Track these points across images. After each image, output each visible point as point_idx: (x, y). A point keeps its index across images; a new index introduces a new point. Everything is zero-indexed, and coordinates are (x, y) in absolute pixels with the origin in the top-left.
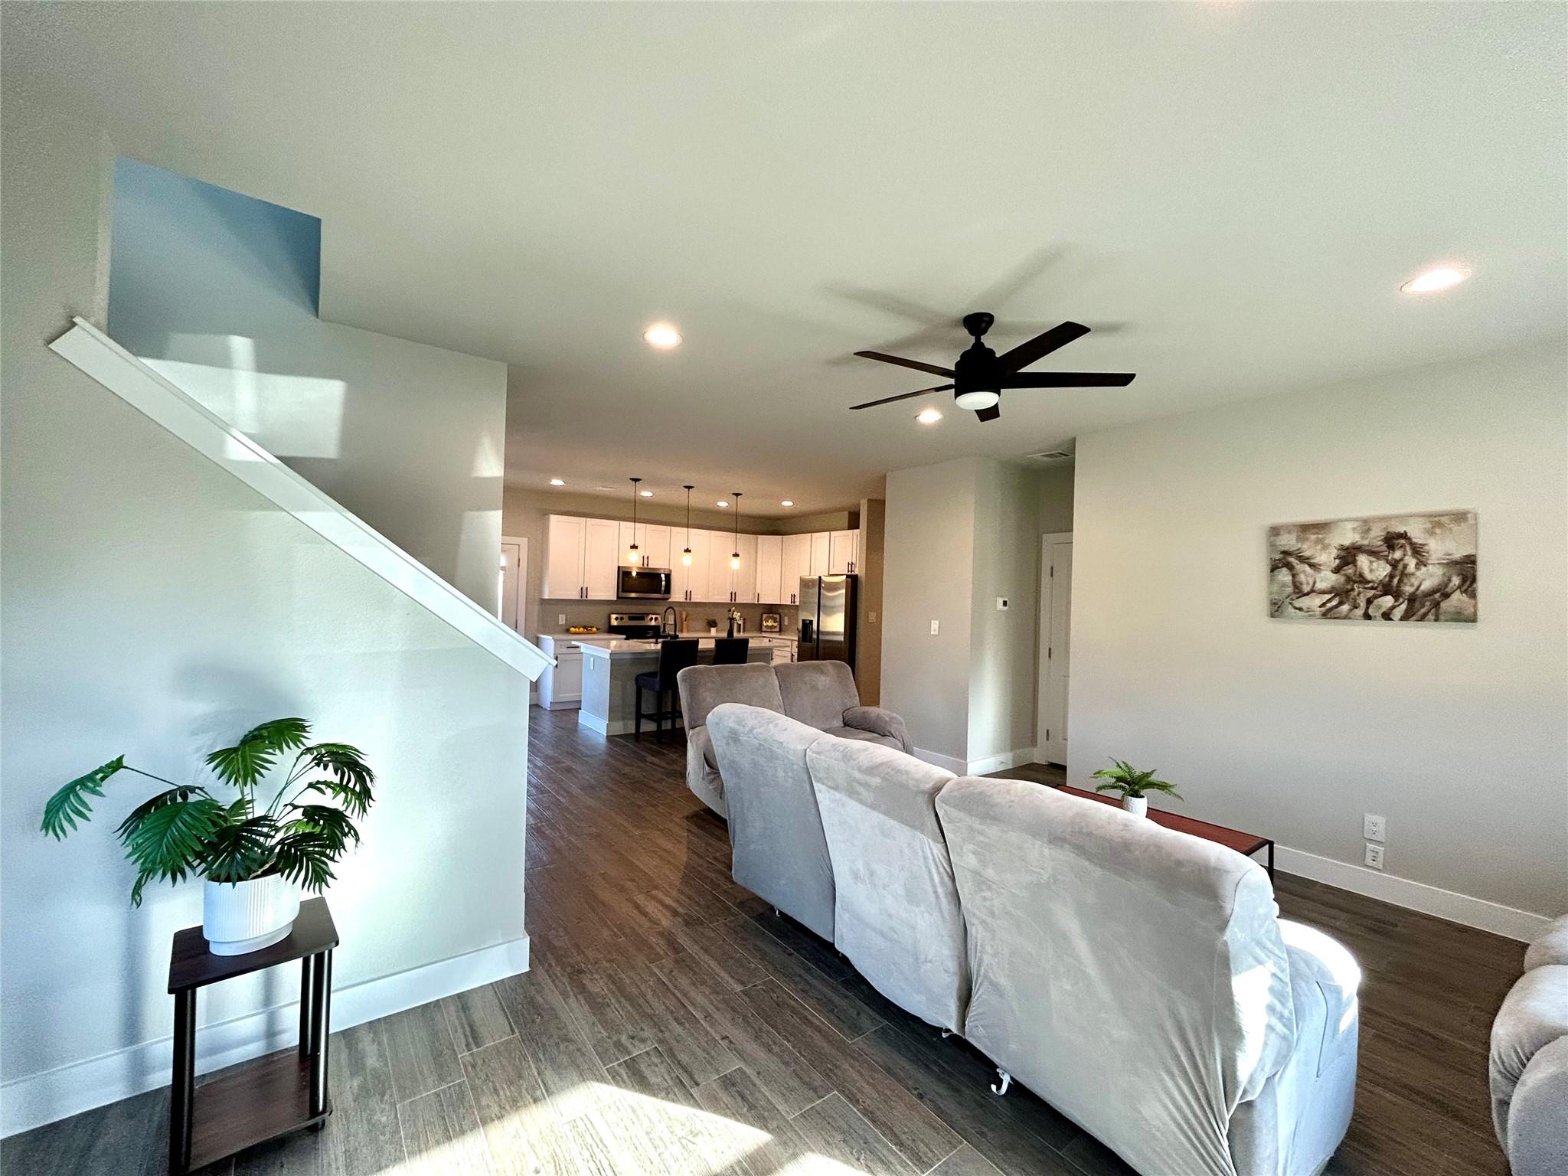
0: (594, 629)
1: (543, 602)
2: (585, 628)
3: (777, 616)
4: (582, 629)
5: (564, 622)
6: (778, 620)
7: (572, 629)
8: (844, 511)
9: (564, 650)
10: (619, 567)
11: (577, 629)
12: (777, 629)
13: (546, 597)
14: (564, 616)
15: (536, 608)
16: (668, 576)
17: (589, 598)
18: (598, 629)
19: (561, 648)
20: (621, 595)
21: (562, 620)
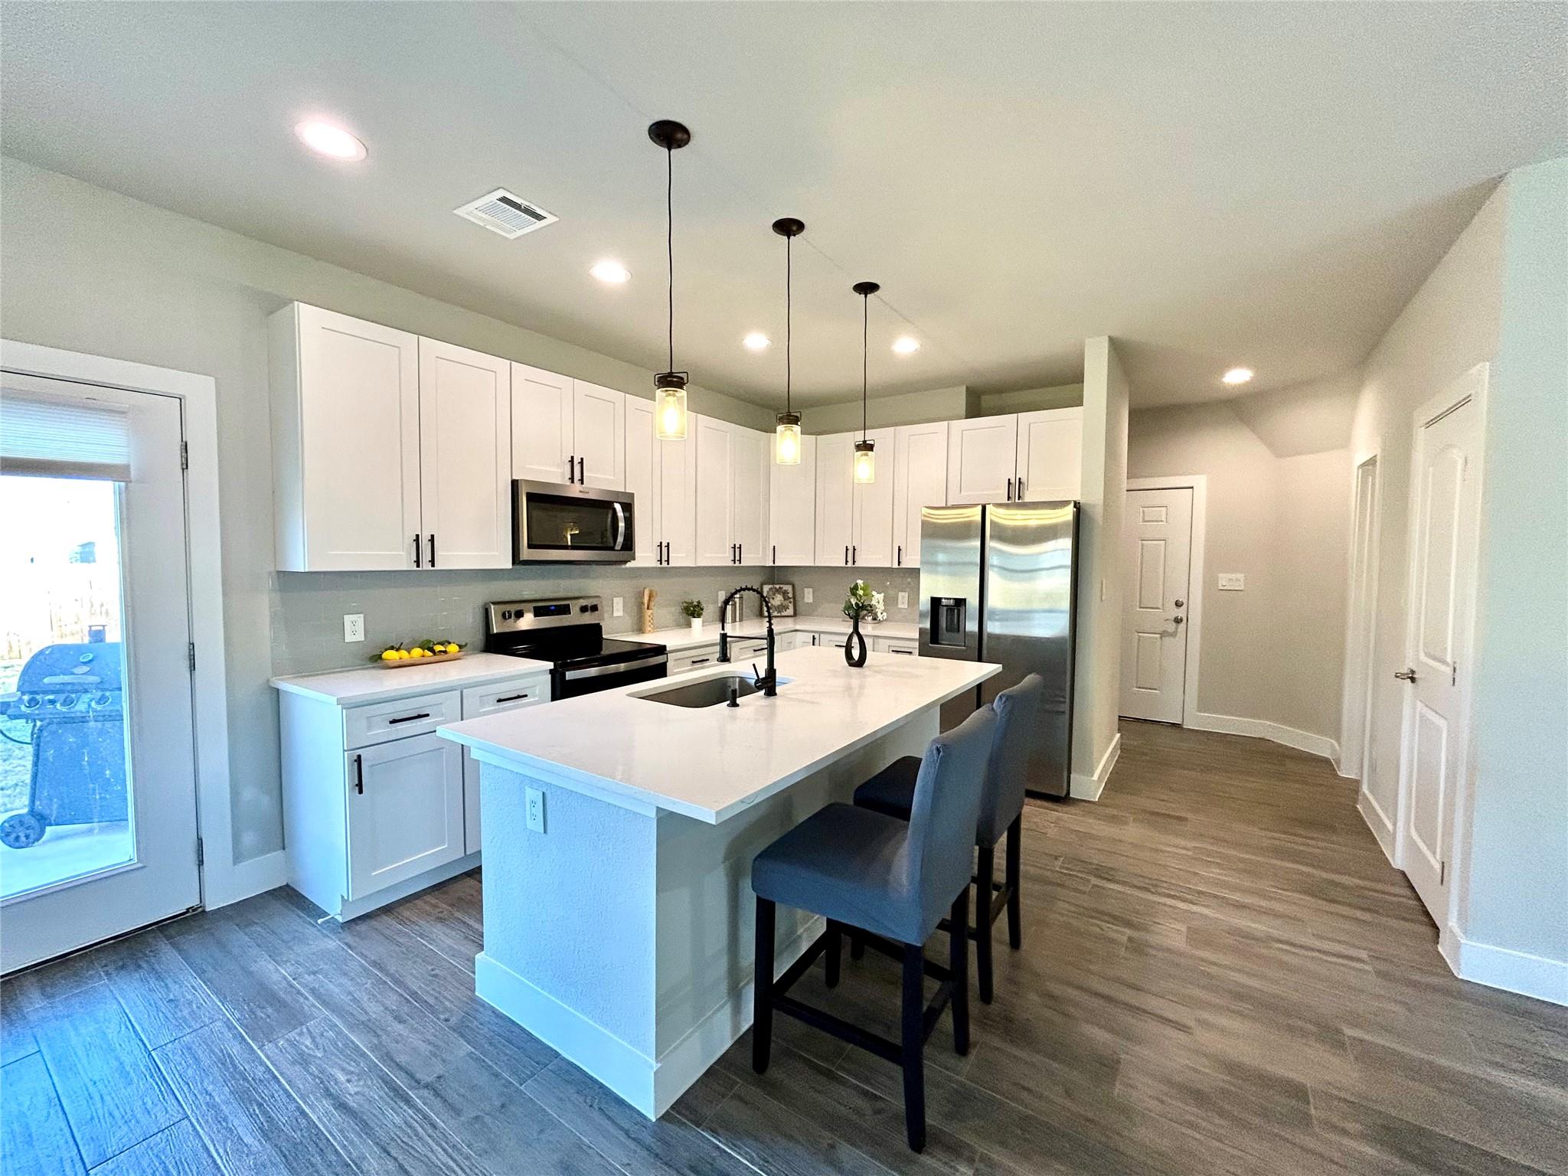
0: (453, 648)
1: (289, 581)
2: (427, 646)
3: (788, 588)
4: (417, 652)
5: (360, 637)
6: (790, 595)
7: (390, 655)
8: (961, 384)
9: (384, 731)
10: (515, 484)
11: (404, 653)
12: (790, 612)
13: (300, 563)
14: (360, 619)
15: (263, 605)
16: (628, 508)
17: (438, 567)
18: (460, 647)
19: (369, 728)
20: (526, 554)
21: (354, 629)
